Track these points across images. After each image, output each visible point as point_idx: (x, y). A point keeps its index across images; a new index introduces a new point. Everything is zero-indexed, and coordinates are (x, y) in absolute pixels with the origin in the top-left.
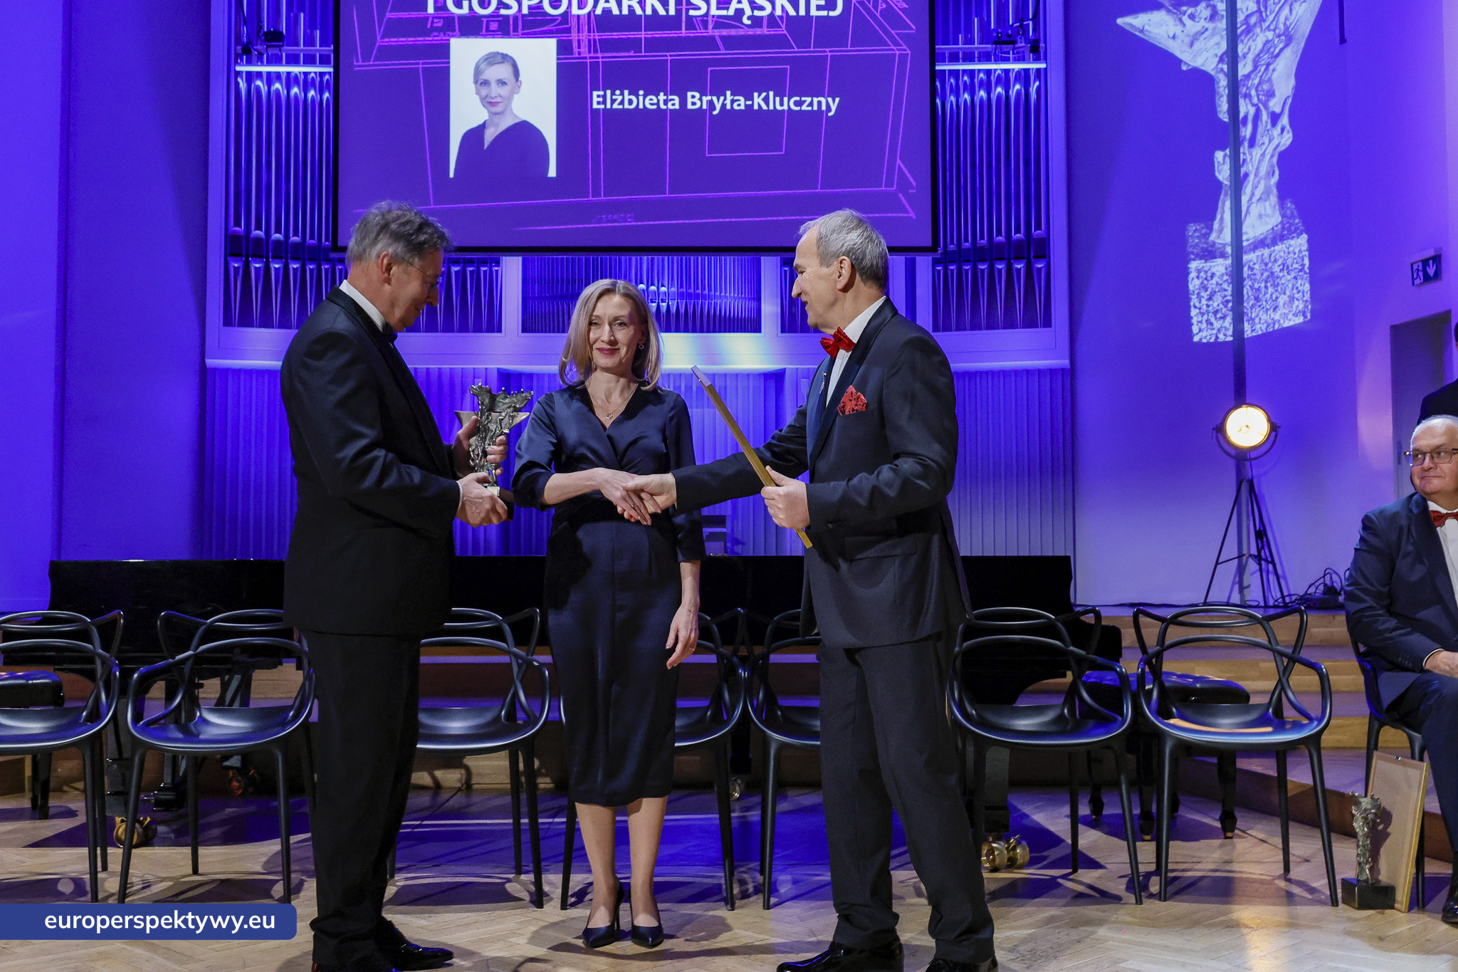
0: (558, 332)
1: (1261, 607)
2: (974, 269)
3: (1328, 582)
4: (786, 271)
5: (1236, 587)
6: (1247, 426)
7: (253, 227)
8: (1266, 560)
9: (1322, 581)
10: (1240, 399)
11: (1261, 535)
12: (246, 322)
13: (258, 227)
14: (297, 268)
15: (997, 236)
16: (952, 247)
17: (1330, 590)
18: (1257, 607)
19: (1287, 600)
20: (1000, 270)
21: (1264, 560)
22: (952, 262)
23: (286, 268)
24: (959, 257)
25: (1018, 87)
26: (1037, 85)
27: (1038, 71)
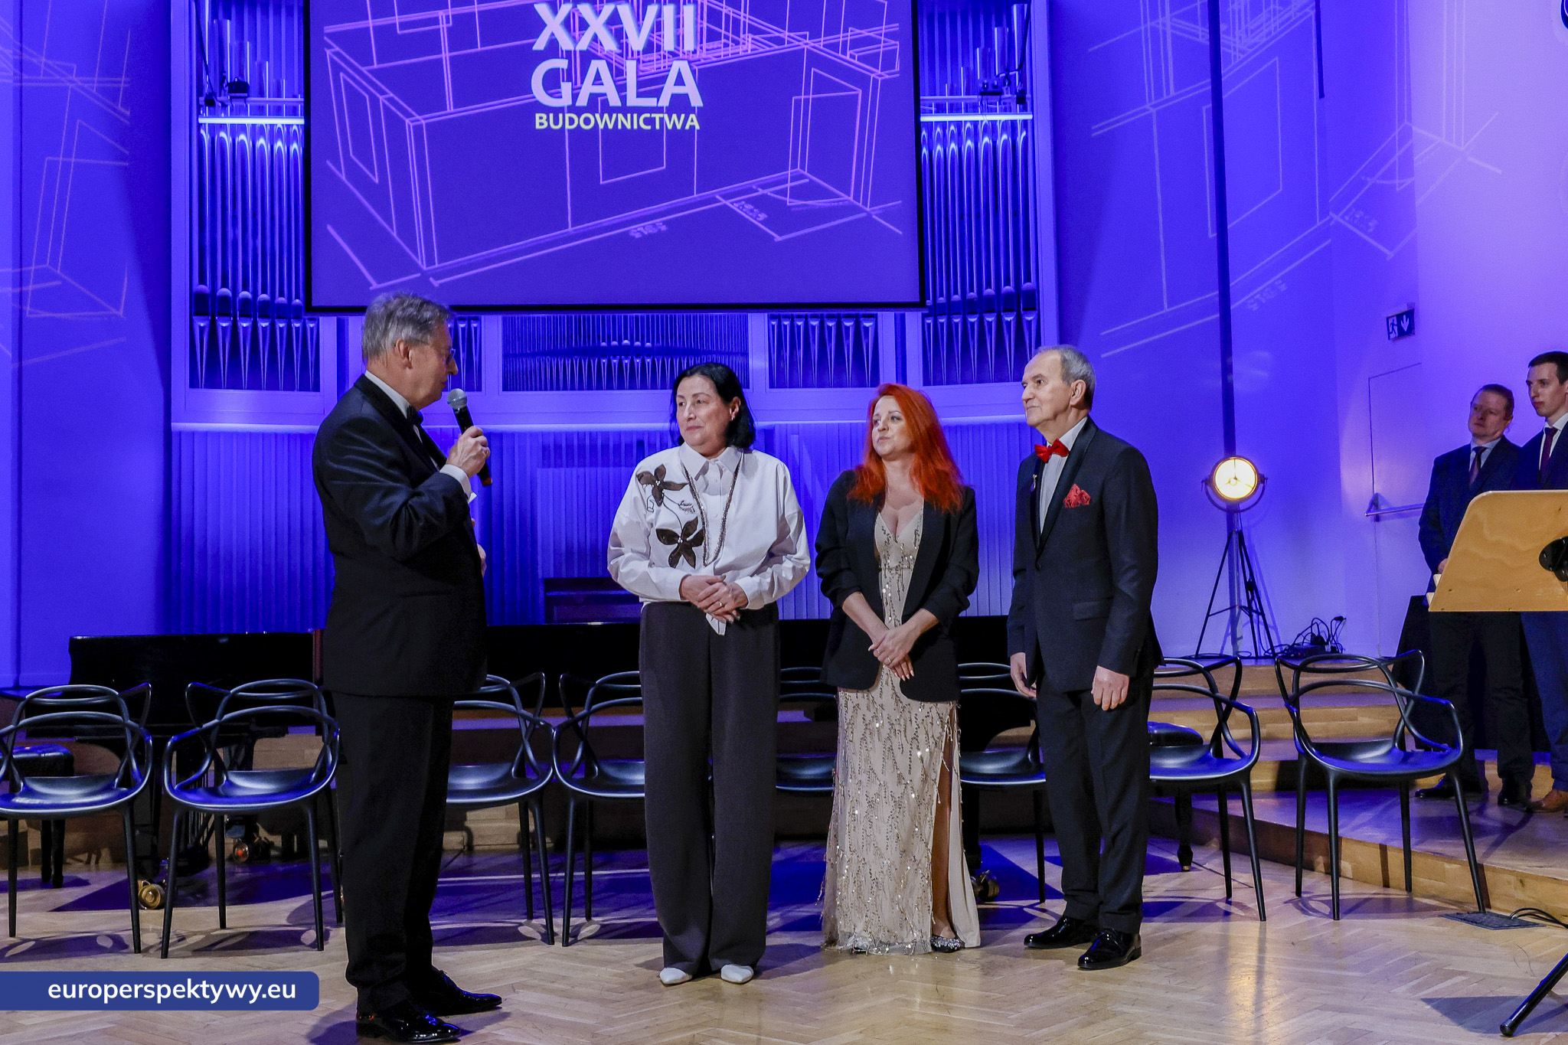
0: (541, 390)
1: (1253, 658)
2: (965, 321)
3: (1317, 634)
4: (773, 326)
5: (1229, 638)
6: (1236, 478)
7: (219, 284)
8: (1256, 612)
9: (1309, 631)
10: (1230, 451)
11: (1251, 586)
12: (213, 383)
13: (225, 285)
14: (266, 327)
15: (987, 288)
16: (942, 300)
17: (1317, 641)
18: (1249, 658)
19: (1277, 650)
20: (990, 323)
21: (1254, 611)
22: (942, 315)
23: (255, 326)
24: (950, 309)
25: (1005, 137)
26: (1024, 134)
27: (1025, 122)
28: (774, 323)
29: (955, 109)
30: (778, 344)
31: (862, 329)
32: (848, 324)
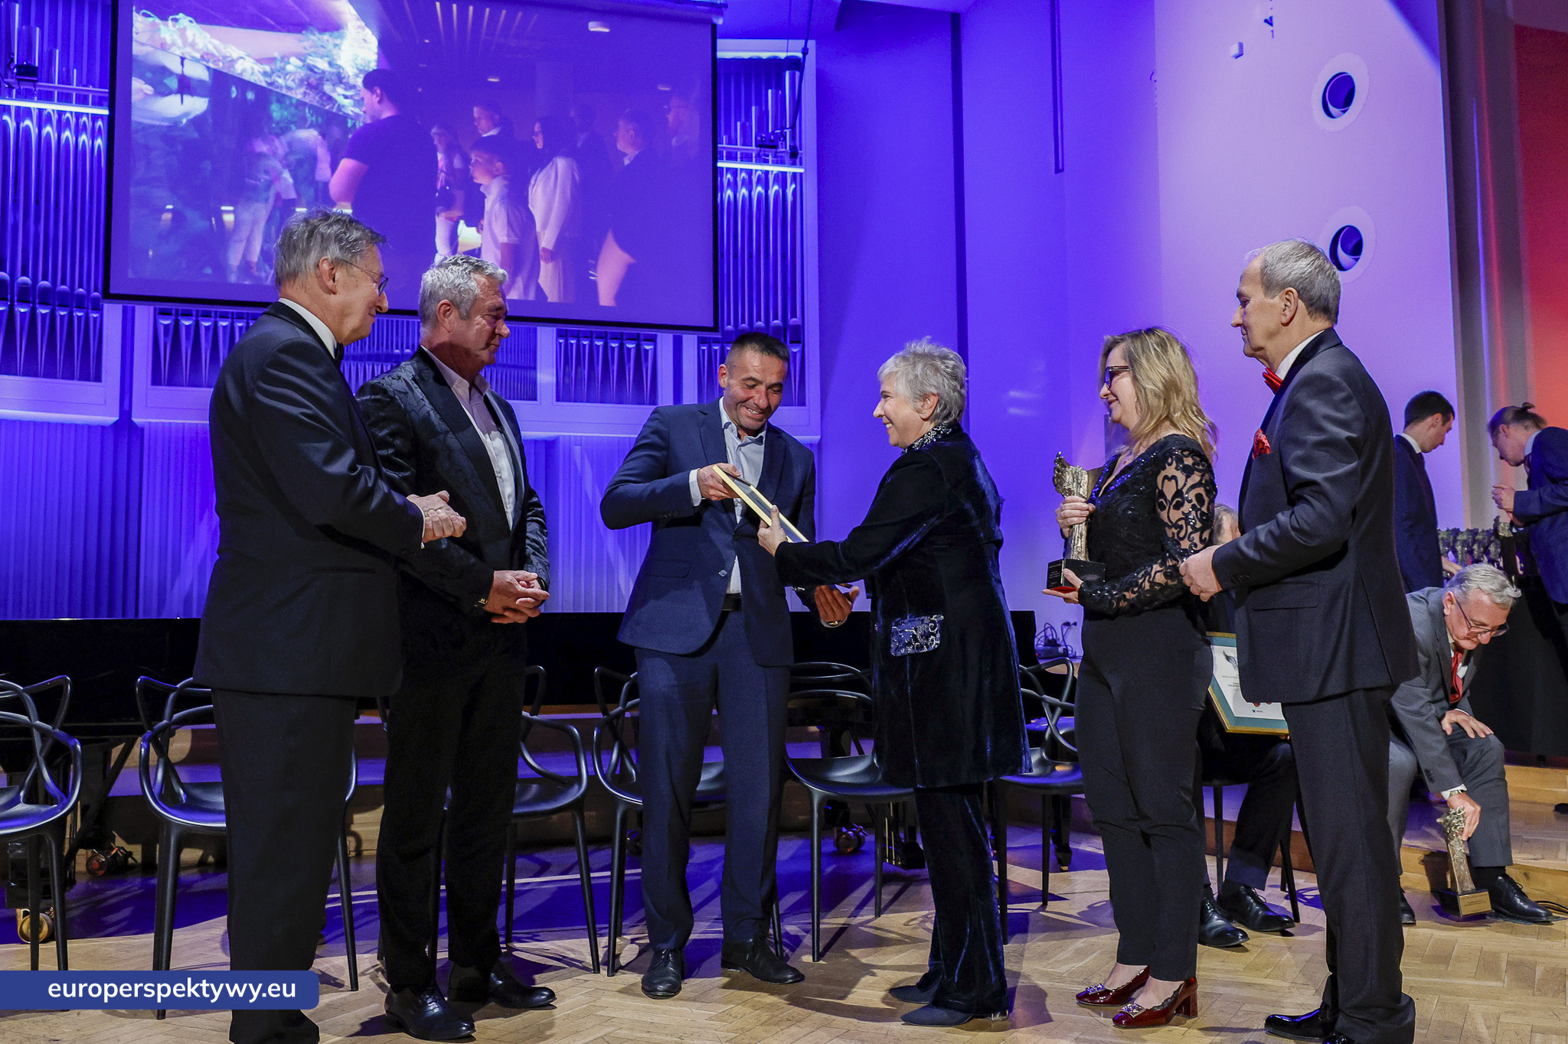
4: (560, 343)
14: (46, 313)
22: (716, 344)
23: (33, 312)
25: (776, 187)
26: (793, 186)
27: (794, 175)
28: (561, 341)
29: (731, 157)
30: (564, 359)
31: (642, 353)
32: (629, 346)
